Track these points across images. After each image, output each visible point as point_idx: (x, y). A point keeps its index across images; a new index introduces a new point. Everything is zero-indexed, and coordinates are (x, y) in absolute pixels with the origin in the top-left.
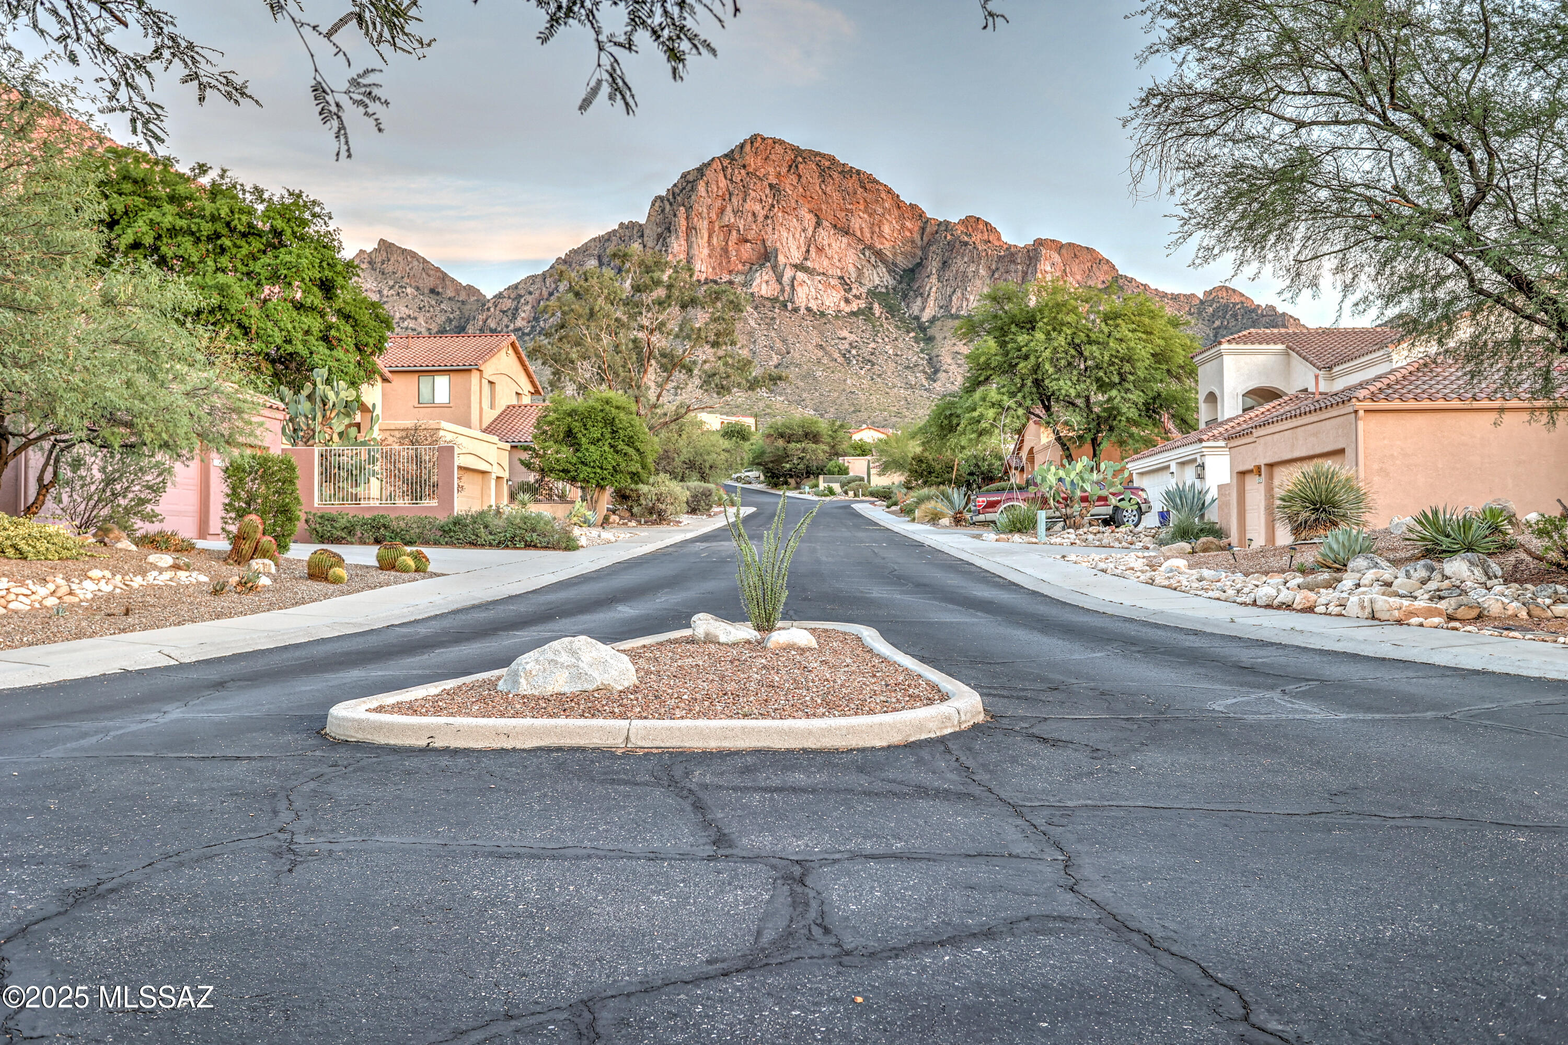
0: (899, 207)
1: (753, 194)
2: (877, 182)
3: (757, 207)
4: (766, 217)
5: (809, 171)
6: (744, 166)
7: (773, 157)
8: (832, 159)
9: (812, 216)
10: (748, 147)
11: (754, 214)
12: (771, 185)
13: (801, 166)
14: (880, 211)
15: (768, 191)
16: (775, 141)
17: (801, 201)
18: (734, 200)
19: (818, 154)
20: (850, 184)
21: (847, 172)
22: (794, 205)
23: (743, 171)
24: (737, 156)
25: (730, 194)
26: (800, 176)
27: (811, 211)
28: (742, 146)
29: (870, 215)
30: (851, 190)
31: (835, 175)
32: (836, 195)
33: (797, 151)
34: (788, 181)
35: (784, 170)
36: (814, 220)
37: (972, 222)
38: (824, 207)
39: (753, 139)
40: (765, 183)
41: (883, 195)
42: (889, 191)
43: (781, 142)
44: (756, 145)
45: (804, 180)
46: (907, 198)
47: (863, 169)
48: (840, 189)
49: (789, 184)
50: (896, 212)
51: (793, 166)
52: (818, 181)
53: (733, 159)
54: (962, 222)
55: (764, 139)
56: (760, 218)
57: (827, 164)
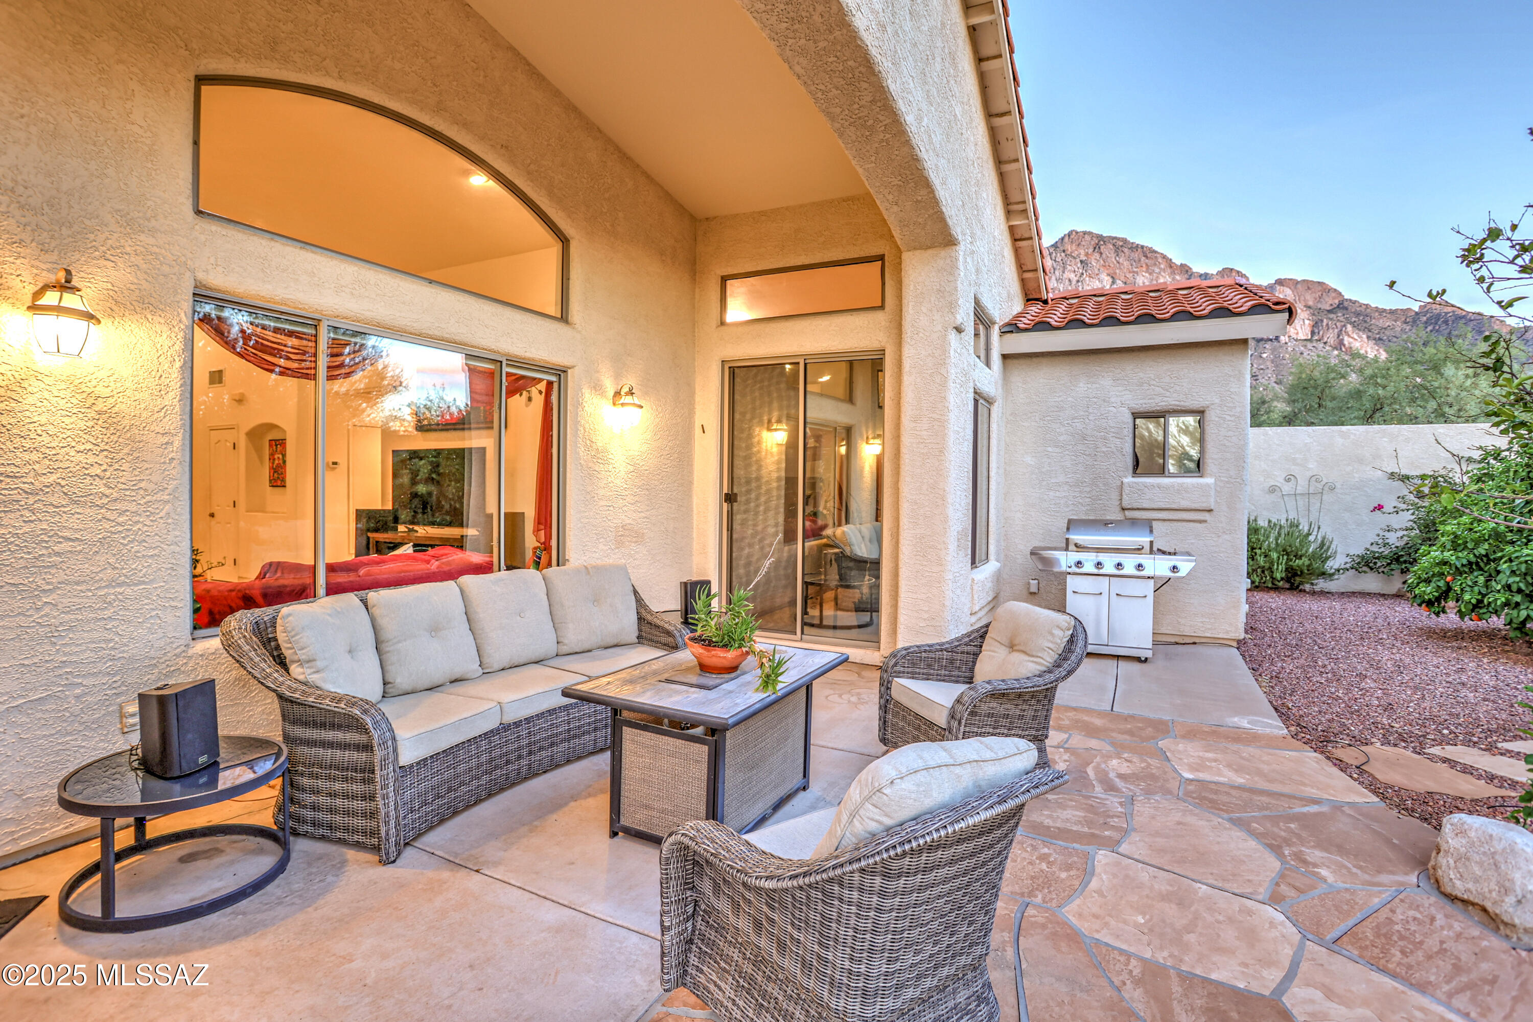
0: (1171, 267)
1: (1069, 268)
2: (1156, 252)
3: (1072, 276)
4: (1078, 281)
5: (1107, 251)
6: (1064, 251)
7: (1083, 243)
8: (1125, 241)
9: (1109, 278)
10: (1066, 239)
11: (1070, 280)
12: (1081, 262)
13: (1102, 247)
14: (1157, 270)
15: (1079, 265)
16: (1085, 233)
17: (1102, 269)
18: (1057, 272)
19: (1115, 238)
20: (1135, 255)
21: (1135, 248)
22: (1097, 272)
23: (1063, 254)
24: (1059, 245)
25: (1054, 269)
26: (1101, 253)
27: (1108, 275)
28: (1063, 239)
29: (1150, 274)
30: (1136, 259)
31: (1126, 250)
32: (1126, 263)
33: (1100, 238)
34: (1093, 258)
35: (1091, 250)
36: (1111, 280)
37: (1227, 272)
38: (1118, 271)
39: (1069, 234)
40: (1078, 260)
41: (1160, 260)
42: (1164, 257)
43: (1090, 233)
44: (1072, 237)
45: (1104, 256)
46: (1178, 261)
47: (1146, 244)
48: (1129, 259)
49: (1094, 261)
50: (1169, 270)
51: (1097, 248)
52: (1113, 255)
53: (1057, 247)
54: (1219, 273)
55: (1077, 233)
56: (1074, 282)
57: (1121, 243)
